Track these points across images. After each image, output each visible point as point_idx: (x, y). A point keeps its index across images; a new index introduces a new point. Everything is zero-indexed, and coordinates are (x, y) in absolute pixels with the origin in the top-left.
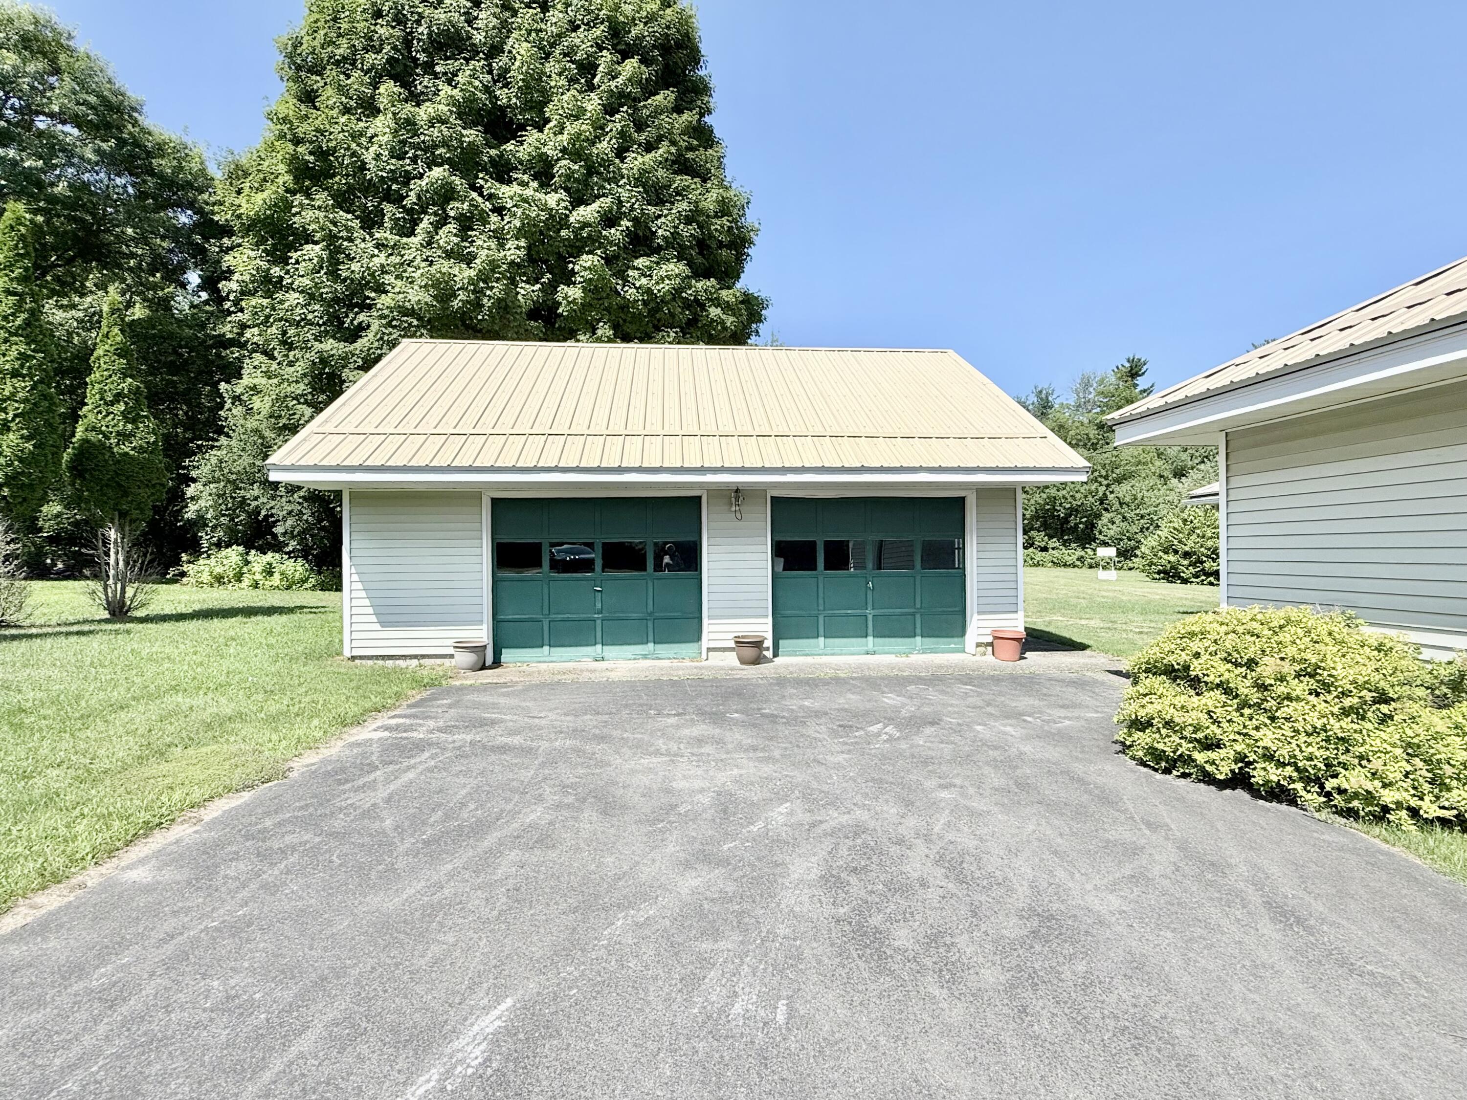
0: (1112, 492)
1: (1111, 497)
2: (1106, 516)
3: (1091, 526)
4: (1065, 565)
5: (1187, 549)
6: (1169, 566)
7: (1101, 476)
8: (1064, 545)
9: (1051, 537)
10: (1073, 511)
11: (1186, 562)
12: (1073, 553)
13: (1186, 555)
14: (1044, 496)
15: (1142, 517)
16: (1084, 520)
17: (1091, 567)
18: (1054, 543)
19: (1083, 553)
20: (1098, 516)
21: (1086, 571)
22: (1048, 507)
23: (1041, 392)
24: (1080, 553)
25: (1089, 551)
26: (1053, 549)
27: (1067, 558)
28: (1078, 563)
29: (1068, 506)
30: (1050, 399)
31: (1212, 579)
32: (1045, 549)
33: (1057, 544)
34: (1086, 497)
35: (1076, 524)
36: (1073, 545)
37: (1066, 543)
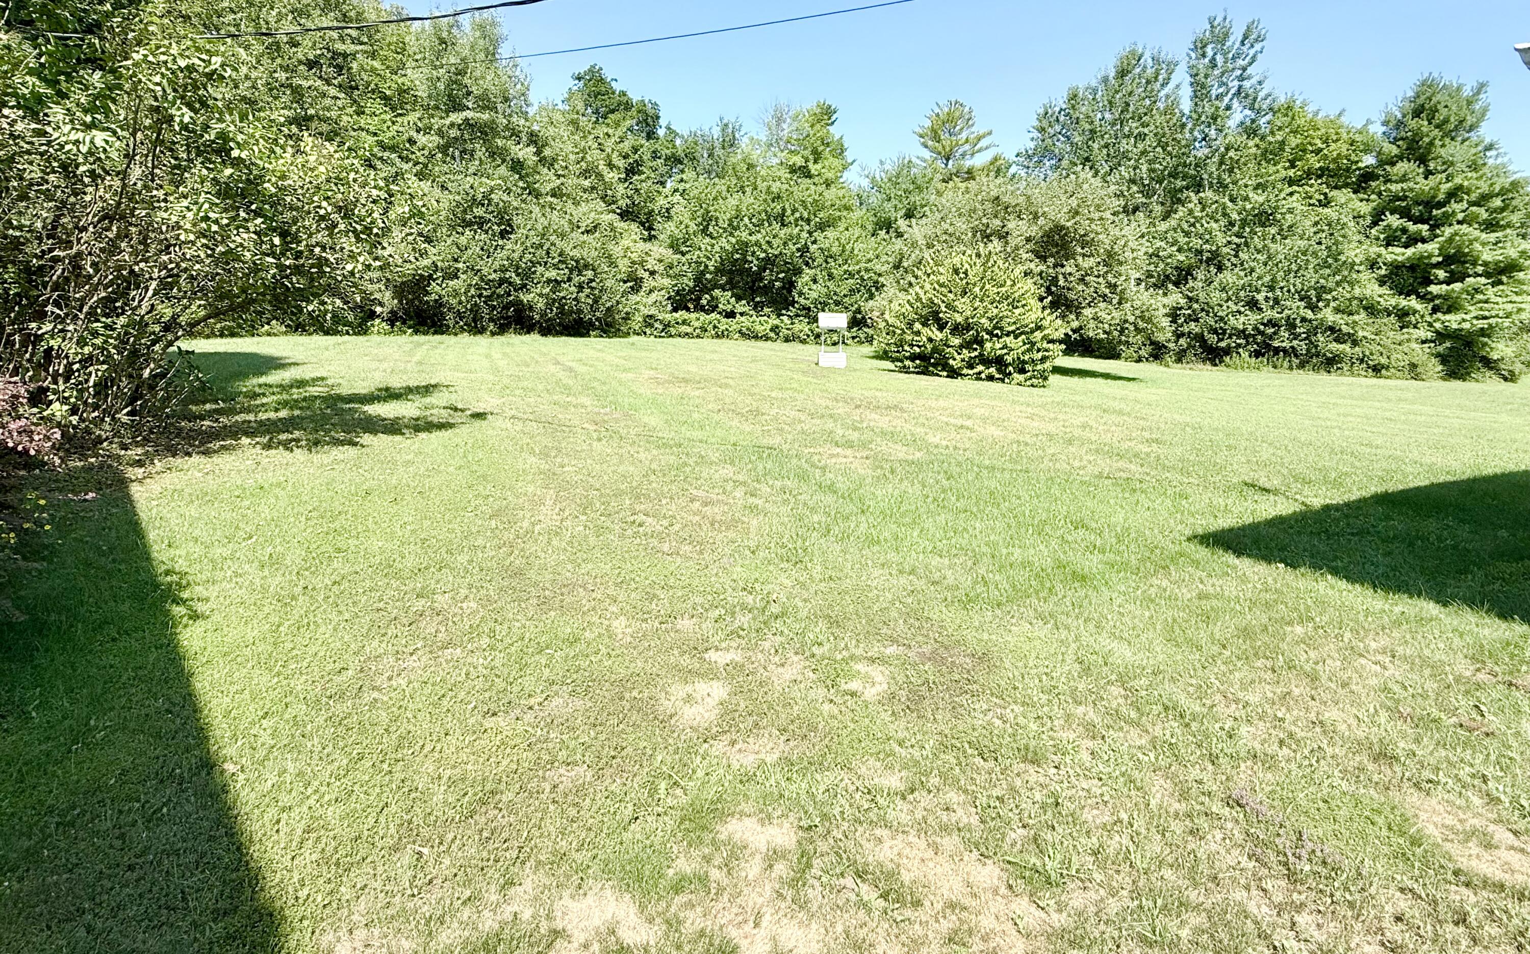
0: (814, 242)
1: (813, 248)
2: (808, 273)
3: (790, 285)
4: (756, 337)
5: (959, 319)
6: (929, 346)
7: (802, 218)
8: (755, 309)
9: (739, 298)
10: (768, 262)
11: (956, 341)
12: (765, 322)
13: (957, 329)
14: (734, 240)
15: (851, 275)
16: (781, 275)
17: (787, 340)
18: (742, 307)
19: (777, 322)
20: (798, 272)
21: (779, 345)
22: (737, 256)
23: (726, 125)
24: (774, 321)
25: (785, 318)
26: (742, 314)
27: (758, 328)
28: (772, 335)
29: (763, 255)
30: (737, 136)
31: (992, 370)
32: (731, 315)
33: (747, 309)
34: (785, 244)
35: (771, 282)
36: (767, 310)
37: (758, 307)
